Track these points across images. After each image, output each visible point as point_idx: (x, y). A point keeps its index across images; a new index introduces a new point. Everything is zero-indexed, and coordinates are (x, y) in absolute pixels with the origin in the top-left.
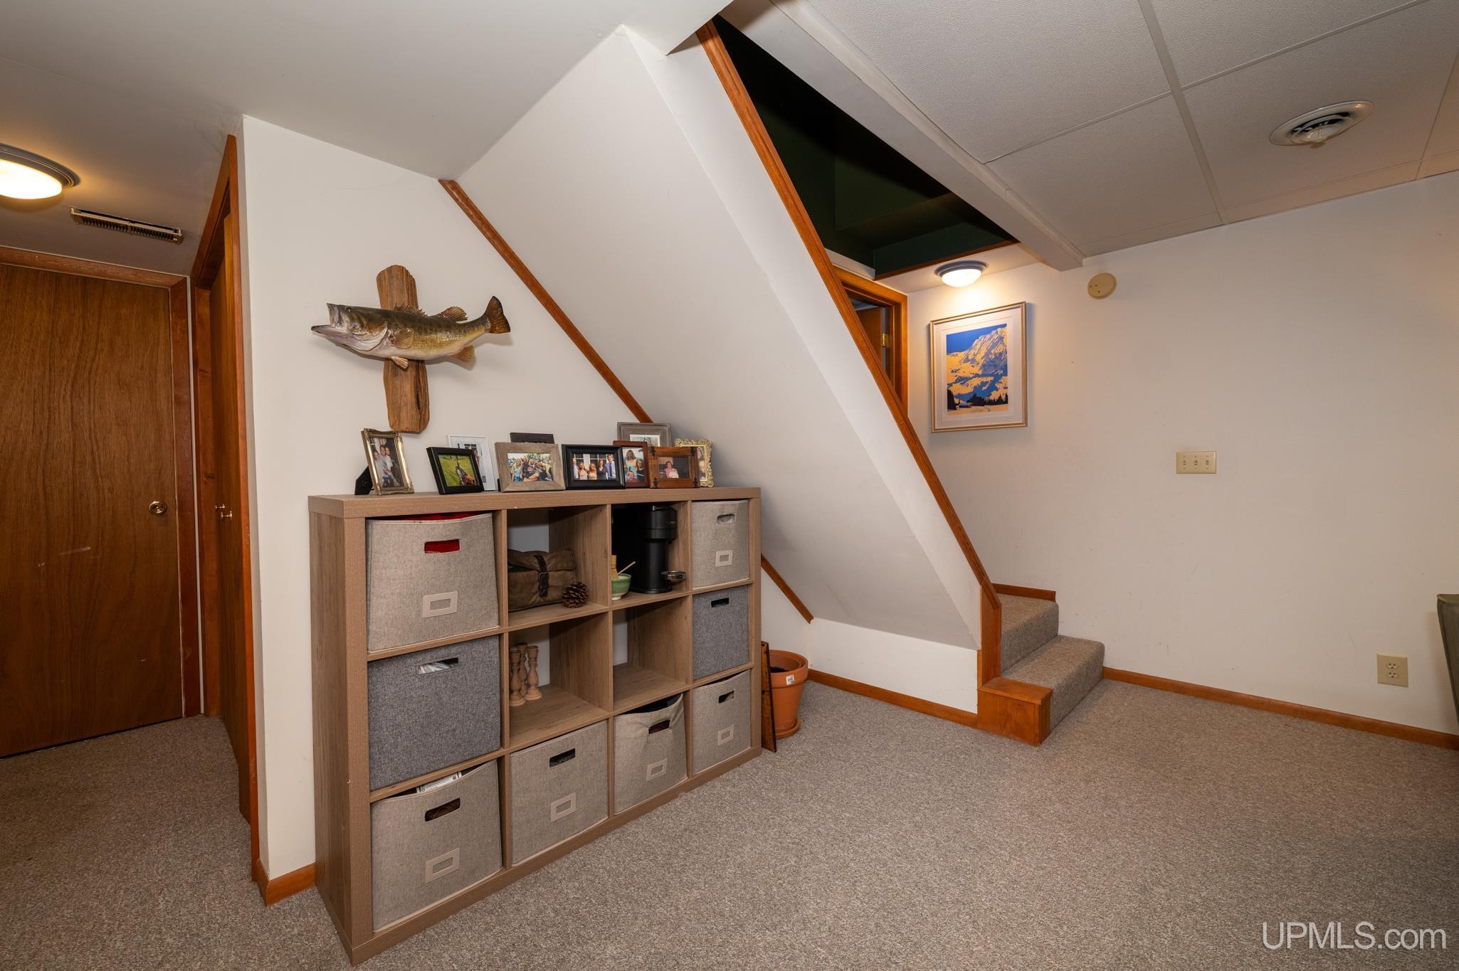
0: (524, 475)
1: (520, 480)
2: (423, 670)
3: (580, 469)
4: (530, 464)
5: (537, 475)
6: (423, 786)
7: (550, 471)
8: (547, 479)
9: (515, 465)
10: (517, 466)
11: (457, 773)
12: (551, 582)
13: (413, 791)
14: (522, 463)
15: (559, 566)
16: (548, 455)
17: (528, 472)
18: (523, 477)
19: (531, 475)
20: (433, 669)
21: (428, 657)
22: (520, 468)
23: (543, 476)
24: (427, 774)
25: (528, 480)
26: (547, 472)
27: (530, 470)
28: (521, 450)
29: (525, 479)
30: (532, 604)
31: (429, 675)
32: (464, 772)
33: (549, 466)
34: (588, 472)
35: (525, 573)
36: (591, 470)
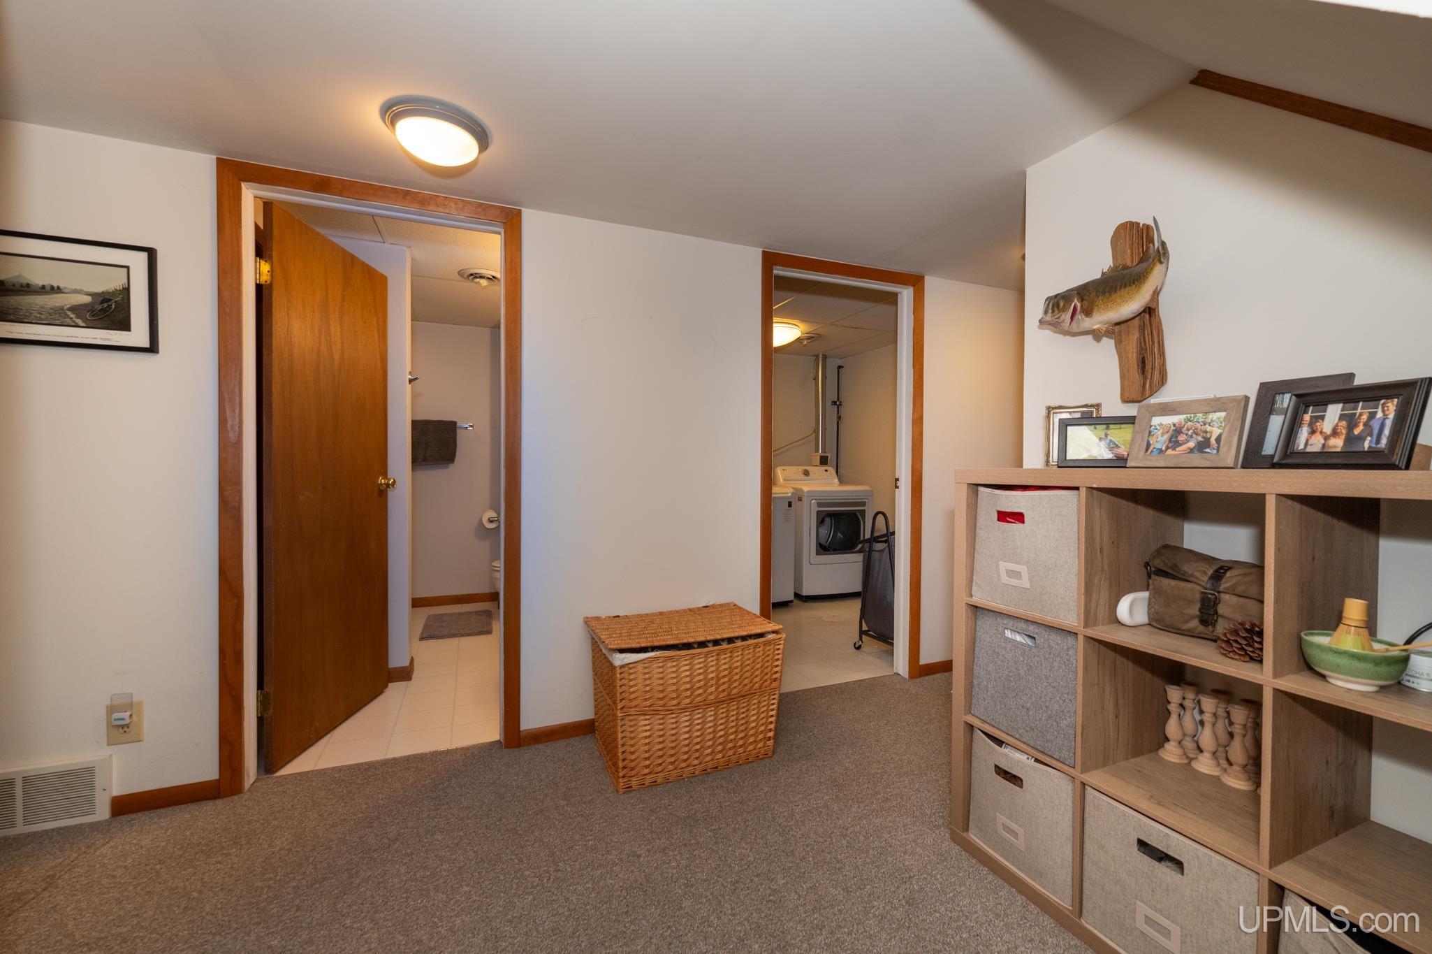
0: (1170, 445)
1: (1161, 451)
2: (1008, 634)
3: (1313, 432)
4: (1184, 430)
5: (1192, 444)
6: (1009, 745)
7: (1218, 440)
8: (1208, 450)
9: (1159, 433)
10: (1163, 434)
11: (1033, 757)
12: (1221, 609)
13: (1000, 743)
14: (1173, 428)
15: (1240, 589)
16: (1223, 414)
17: (1177, 442)
18: (1167, 448)
19: (1181, 445)
20: (1019, 638)
21: (1022, 625)
22: (1166, 436)
23: (1203, 445)
24: (1004, 732)
25: (1174, 452)
26: (1213, 440)
27: (1182, 438)
28: (1174, 410)
29: (1170, 452)
30: (1189, 630)
31: (1011, 640)
32: (1037, 760)
33: (1219, 431)
34: (1326, 438)
35: (1173, 583)
36: (1335, 433)
